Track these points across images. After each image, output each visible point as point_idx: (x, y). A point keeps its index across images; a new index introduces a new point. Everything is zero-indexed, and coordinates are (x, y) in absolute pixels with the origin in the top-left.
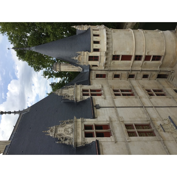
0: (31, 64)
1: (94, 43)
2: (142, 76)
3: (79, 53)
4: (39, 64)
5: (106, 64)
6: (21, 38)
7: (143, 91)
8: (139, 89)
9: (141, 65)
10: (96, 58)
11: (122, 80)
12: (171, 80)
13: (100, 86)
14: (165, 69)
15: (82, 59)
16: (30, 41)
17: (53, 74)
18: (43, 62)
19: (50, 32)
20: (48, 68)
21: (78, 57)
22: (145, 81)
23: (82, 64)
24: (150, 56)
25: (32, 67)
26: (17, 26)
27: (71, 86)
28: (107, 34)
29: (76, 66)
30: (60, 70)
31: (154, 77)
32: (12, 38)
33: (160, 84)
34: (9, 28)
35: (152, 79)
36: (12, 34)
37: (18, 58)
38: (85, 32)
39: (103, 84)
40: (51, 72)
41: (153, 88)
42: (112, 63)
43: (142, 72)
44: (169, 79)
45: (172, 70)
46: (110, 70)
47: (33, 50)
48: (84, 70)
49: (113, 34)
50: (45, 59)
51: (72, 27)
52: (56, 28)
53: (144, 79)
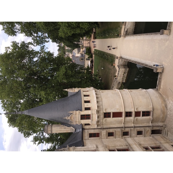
0: (22, 129)
1: (85, 103)
2: (136, 132)
3: (71, 112)
4: (30, 129)
5: (98, 122)
6: (15, 105)
7: (141, 149)
8: (137, 148)
9: (133, 121)
10: (88, 117)
11: (116, 139)
12: (166, 135)
13: (95, 146)
14: (157, 124)
15: (74, 118)
16: (23, 106)
17: (44, 138)
18: (34, 127)
19: (43, 97)
20: (38, 133)
21: (70, 116)
22: (140, 137)
23: (74, 123)
24: (140, 112)
25: (22, 133)
26: (12, 93)
27: (63, 149)
28: (96, 94)
29: (68, 126)
30: (51, 132)
31: (148, 134)
32: (6, 106)
33: (157, 140)
34: (4, 96)
35: (146, 136)
36: (6, 102)
37: (9, 124)
38: (76, 94)
39: (98, 144)
40: (42, 137)
41: (150, 145)
42: (104, 121)
43: (136, 129)
44: (164, 135)
45: (164, 125)
46: (103, 128)
47: (25, 114)
48: (77, 130)
49: (101, 93)
50: (36, 124)
51: (64, 90)
52: (49, 94)
53: (138, 136)
